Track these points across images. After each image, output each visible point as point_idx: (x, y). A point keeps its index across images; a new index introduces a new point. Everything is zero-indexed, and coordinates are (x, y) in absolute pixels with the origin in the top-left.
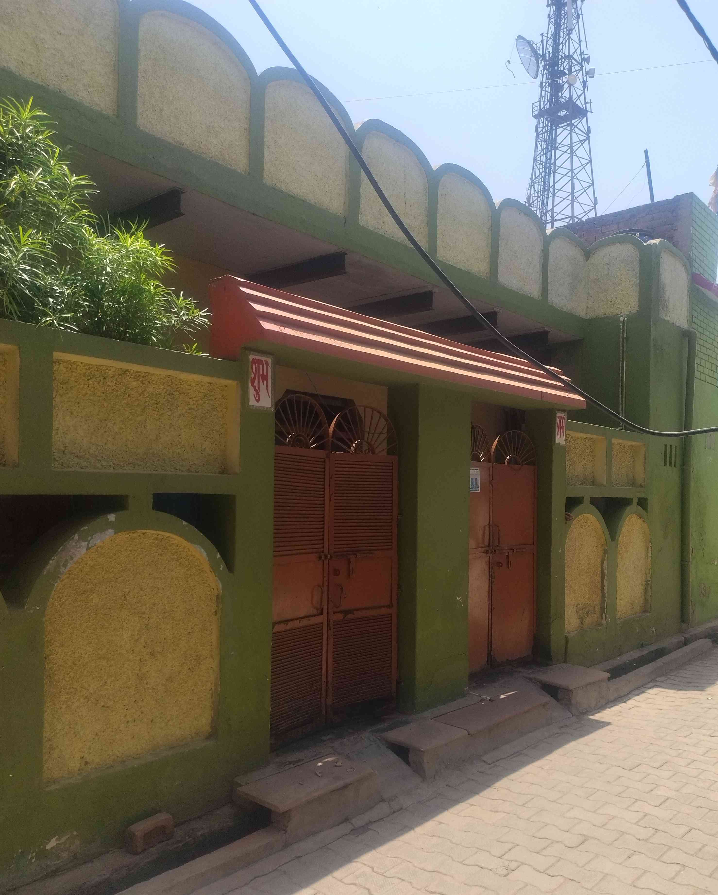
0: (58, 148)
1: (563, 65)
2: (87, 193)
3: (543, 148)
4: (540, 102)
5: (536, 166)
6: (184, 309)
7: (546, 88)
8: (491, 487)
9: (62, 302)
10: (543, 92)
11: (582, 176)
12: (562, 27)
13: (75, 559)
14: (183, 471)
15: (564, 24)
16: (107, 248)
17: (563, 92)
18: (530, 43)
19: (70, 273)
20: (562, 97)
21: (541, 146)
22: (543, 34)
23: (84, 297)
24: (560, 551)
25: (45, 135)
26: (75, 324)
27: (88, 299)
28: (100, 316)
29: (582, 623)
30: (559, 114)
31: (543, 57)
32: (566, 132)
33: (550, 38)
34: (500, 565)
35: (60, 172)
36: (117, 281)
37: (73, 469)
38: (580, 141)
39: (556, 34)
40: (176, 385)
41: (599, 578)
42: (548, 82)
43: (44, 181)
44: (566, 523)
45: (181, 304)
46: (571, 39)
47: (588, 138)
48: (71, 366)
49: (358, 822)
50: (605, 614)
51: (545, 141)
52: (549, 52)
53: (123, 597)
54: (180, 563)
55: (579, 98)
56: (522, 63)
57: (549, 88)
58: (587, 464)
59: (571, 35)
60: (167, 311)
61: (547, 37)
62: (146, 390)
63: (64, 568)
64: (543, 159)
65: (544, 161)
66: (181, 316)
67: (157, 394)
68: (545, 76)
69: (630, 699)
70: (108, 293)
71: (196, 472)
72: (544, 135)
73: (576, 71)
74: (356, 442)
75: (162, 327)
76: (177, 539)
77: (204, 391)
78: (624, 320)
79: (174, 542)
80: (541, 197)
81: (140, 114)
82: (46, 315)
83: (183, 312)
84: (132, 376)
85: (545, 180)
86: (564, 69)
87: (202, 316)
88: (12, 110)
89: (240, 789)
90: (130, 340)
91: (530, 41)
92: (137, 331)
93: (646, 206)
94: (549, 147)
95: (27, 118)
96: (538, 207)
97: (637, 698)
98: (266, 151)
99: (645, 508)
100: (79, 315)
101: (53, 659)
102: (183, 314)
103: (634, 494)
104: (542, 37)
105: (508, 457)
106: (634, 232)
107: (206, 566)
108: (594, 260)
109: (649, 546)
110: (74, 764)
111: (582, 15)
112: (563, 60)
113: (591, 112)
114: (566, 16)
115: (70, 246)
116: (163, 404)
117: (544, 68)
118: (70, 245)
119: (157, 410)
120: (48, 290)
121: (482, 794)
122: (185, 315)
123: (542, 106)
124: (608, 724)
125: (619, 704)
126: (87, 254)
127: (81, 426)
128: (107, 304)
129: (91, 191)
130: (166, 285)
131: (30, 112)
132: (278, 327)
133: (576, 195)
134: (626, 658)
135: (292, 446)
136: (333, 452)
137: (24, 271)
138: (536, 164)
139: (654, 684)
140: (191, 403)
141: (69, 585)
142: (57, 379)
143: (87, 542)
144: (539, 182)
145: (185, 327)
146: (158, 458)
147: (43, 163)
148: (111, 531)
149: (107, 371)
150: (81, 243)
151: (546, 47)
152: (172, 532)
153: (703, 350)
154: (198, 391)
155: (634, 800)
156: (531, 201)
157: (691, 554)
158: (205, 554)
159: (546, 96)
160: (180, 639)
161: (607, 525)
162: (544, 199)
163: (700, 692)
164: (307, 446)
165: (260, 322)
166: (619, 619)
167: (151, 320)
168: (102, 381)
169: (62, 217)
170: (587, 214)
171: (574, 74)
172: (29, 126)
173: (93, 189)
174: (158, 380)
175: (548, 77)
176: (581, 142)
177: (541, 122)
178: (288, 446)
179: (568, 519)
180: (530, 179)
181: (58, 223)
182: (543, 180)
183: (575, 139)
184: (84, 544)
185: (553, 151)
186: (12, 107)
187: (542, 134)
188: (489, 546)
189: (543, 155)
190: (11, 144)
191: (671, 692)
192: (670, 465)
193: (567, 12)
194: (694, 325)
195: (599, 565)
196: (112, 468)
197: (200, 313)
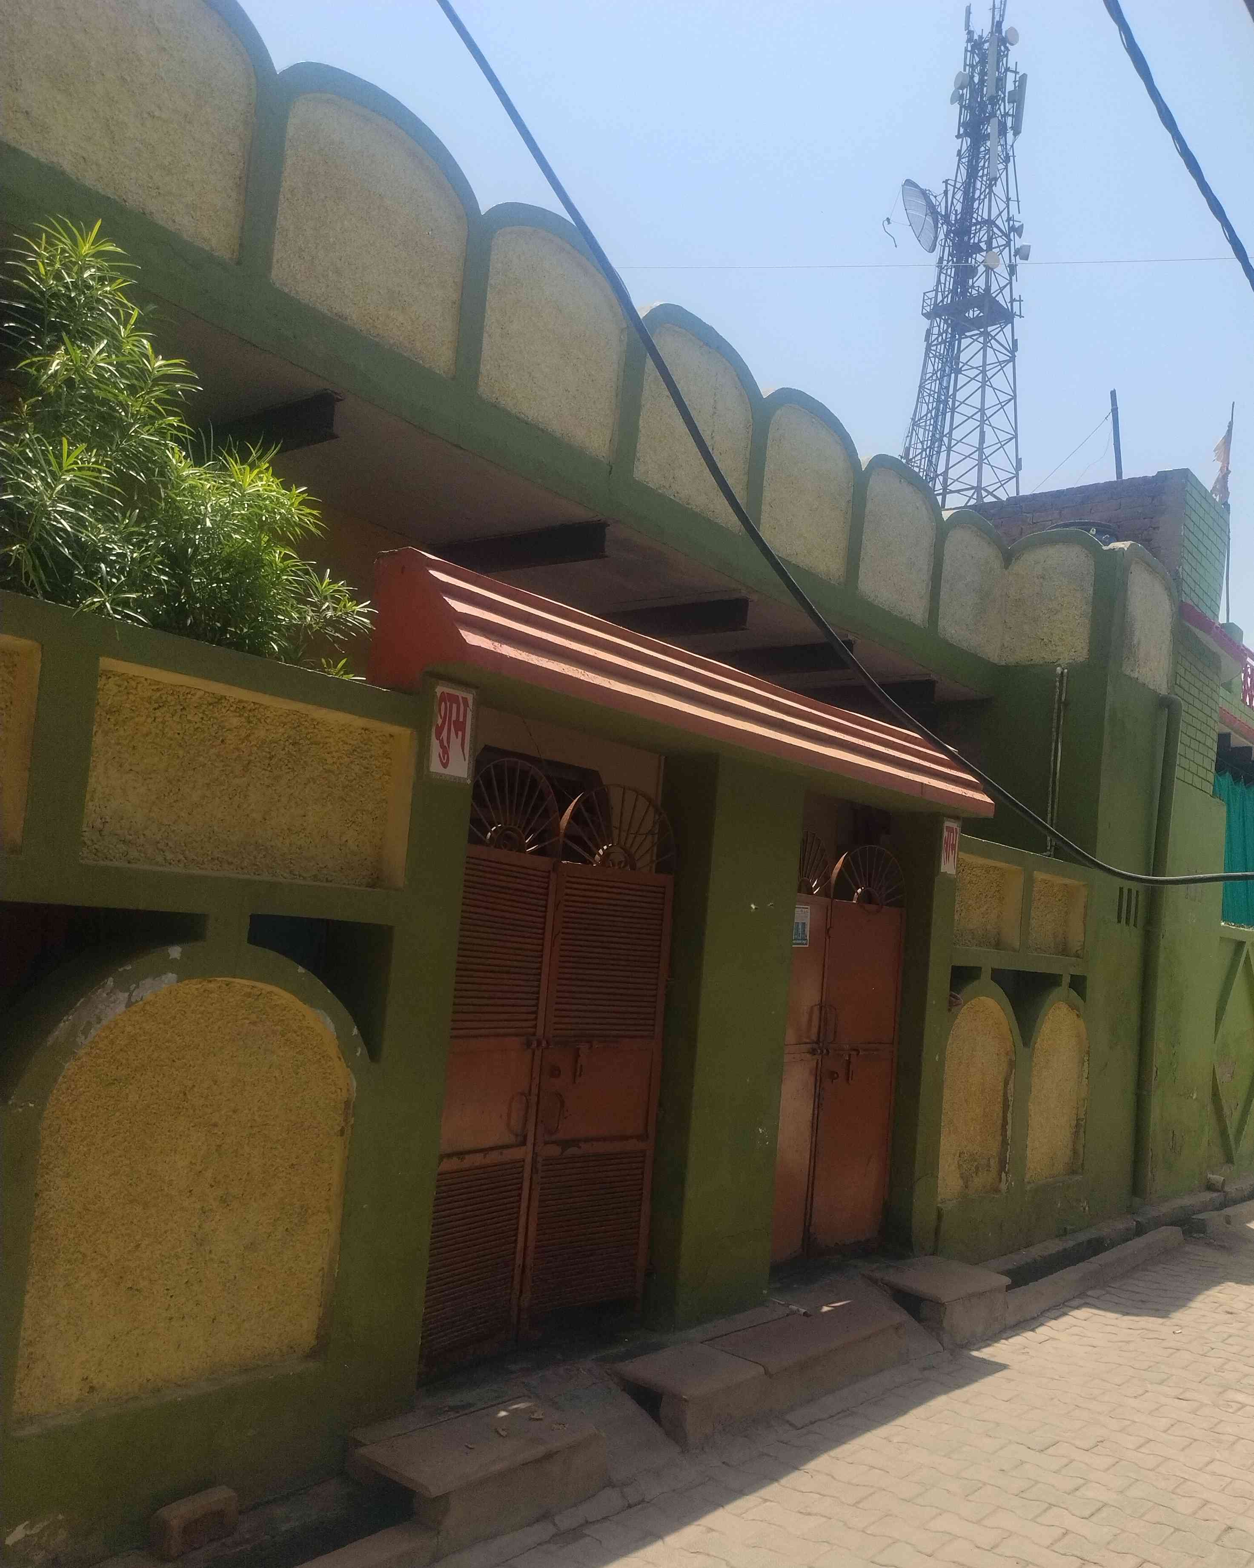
0: (137, 310)
1: (978, 235)
2: (181, 390)
3: (936, 368)
4: (937, 291)
5: (923, 397)
6: (329, 599)
7: (947, 269)
8: (828, 940)
9: (121, 571)
10: (943, 277)
11: (999, 420)
12: (980, 174)
13: (104, 1022)
14: (304, 878)
15: (983, 168)
16: (208, 486)
17: (975, 279)
18: (925, 194)
19: (138, 523)
20: (973, 287)
21: (933, 366)
22: (947, 180)
23: (161, 567)
24: (937, 1058)
25: (115, 286)
26: (139, 611)
27: (167, 570)
28: (183, 601)
29: (966, 1187)
30: (967, 315)
31: (946, 217)
32: (977, 346)
33: (959, 189)
34: (833, 1075)
35: (136, 349)
36: (220, 543)
37: (116, 864)
38: (999, 362)
39: (970, 183)
40: (306, 728)
41: (998, 1109)
42: (952, 260)
43: (108, 364)
44: (949, 1010)
45: (326, 591)
46: (994, 194)
47: (1012, 359)
48: (128, 682)
49: (565, 1521)
50: (1006, 1173)
51: (940, 357)
52: (956, 211)
53: (181, 1095)
54: (287, 1040)
55: (1001, 292)
56: (911, 225)
57: (953, 269)
58: (989, 911)
59: (994, 188)
60: (302, 600)
61: (954, 187)
62: (253, 733)
63: (84, 1037)
64: (935, 386)
65: (937, 391)
66: (324, 610)
67: (271, 742)
68: (947, 249)
69: (1042, 1325)
70: (203, 562)
71: (327, 881)
72: (939, 347)
73: (999, 247)
74: (605, 847)
75: (288, 628)
76: (284, 997)
77: (352, 742)
78: (1062, 673)
79: (279, 1002)
80: (928, 450)
81: (277, 262)
82: (94, 592)
83: (327, 604)
84: (232, 709)
85: (936, 422)
86: (980, 241)
87: (359, 614)
88: (63, 239)
89: (362, 1451)
90: (230, 645)
91: (926, 190)
92: (245, 630)
93: (1110, 484)
94: (947, 369)
95: (87, 254)
96: (922, 467)
97: (1053, 1323)
98: (486, 340)
99: (1082, 993)
100: (148, 596)
101: (49, 1198)
102: (328, 608)
103: (1065, 968)
104: (946, 187)
105: (859, 891)
106: (1087, 526)
107: (332, 1049)
108: (1017, 567)
109: (1086, 1058)
110: (71, 1390)
111: (1014, 156)
112: (978, 227)
113: (1020, 316)
114: (987, 156)
115: (142, 477)
116: (280, 760)
117: (947, 236)
118: (142, 474)
119: (269, 769)
120: (101, 551)
121: (783, 1481)
122: (331, 610)
123: (940, 298)
124: (1003, 1367)
125: (1023, 1332)
126: (170, 493)
127: (135, 788)
128: (199, 581)
129: (188, 387)
130: (302, 557)
131: (92, 245)
132: (490, 642)
133: (987, 452)
134: (1036, 1252)
135: (495, 847)
136: (564, 862)
137: (62, 513)
138: (923, 394)
139: (1083, 1301)
140: (330, 761)
141: (89, 1068)
142: (101, 704)
143: (126, 995)
144: (926, 426)
145: (329, 630)
146: (264, 853)
147: (106, 332)
148: (171, 977)
149: (189, 696)
150: (162, 474)
151: (952, 203)
152: (277, 985)
153: (1191, 732)
154: (342, 741)
155: (1046, 1505)
156: (911, 457)
157: (1154, 1077)
158: (332, 1027)
159: (947, 283)
160: (275, 1175)
161: (1018, 1019)
162: (933, 455)
163: (1160, 1320)
164: (521, 849)
165: (461, 631)
166: (1029, 1183)
167: (270, 614)
168: (179, 713)
169: (132, 425)
170: (1002, 485)
171: (996, 250)
172: (89, 267)
173: (192, 384)
174: (277, 718)
175: (953, 251)
176: (1000, 365)
177: (935, 324)
178: (487, 845)
179: (953, 1004)
180: (912, 419)
181: (125, 435)
182: (932, 423)
183: (991, 358)
184: (123, 996)
185: (953, 375)
186: (64, 234)
187: (936, 345)
188: (817, 1042)
189: (935, 381)
190: (56, 295)
191: (1111, 1317)
192: (1127, 923)
193: (989, 150)
194: (1177, 689)
195: (1001, 1087)
196: (181, 865)
197: (358, 608)
